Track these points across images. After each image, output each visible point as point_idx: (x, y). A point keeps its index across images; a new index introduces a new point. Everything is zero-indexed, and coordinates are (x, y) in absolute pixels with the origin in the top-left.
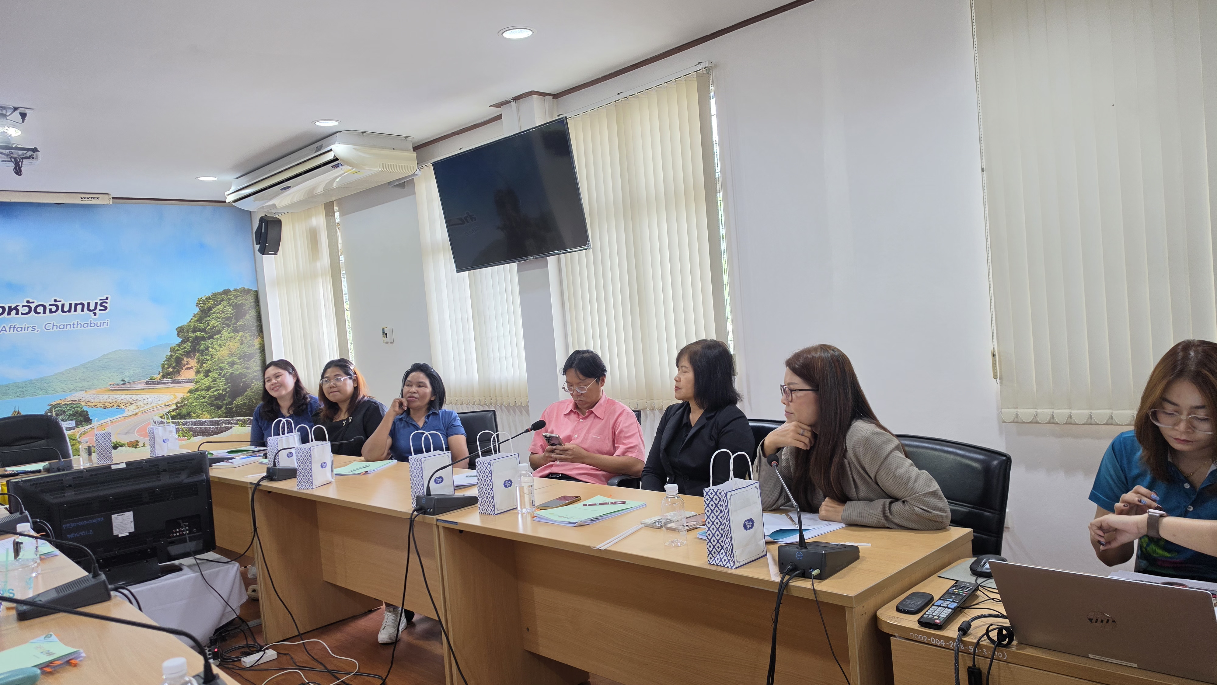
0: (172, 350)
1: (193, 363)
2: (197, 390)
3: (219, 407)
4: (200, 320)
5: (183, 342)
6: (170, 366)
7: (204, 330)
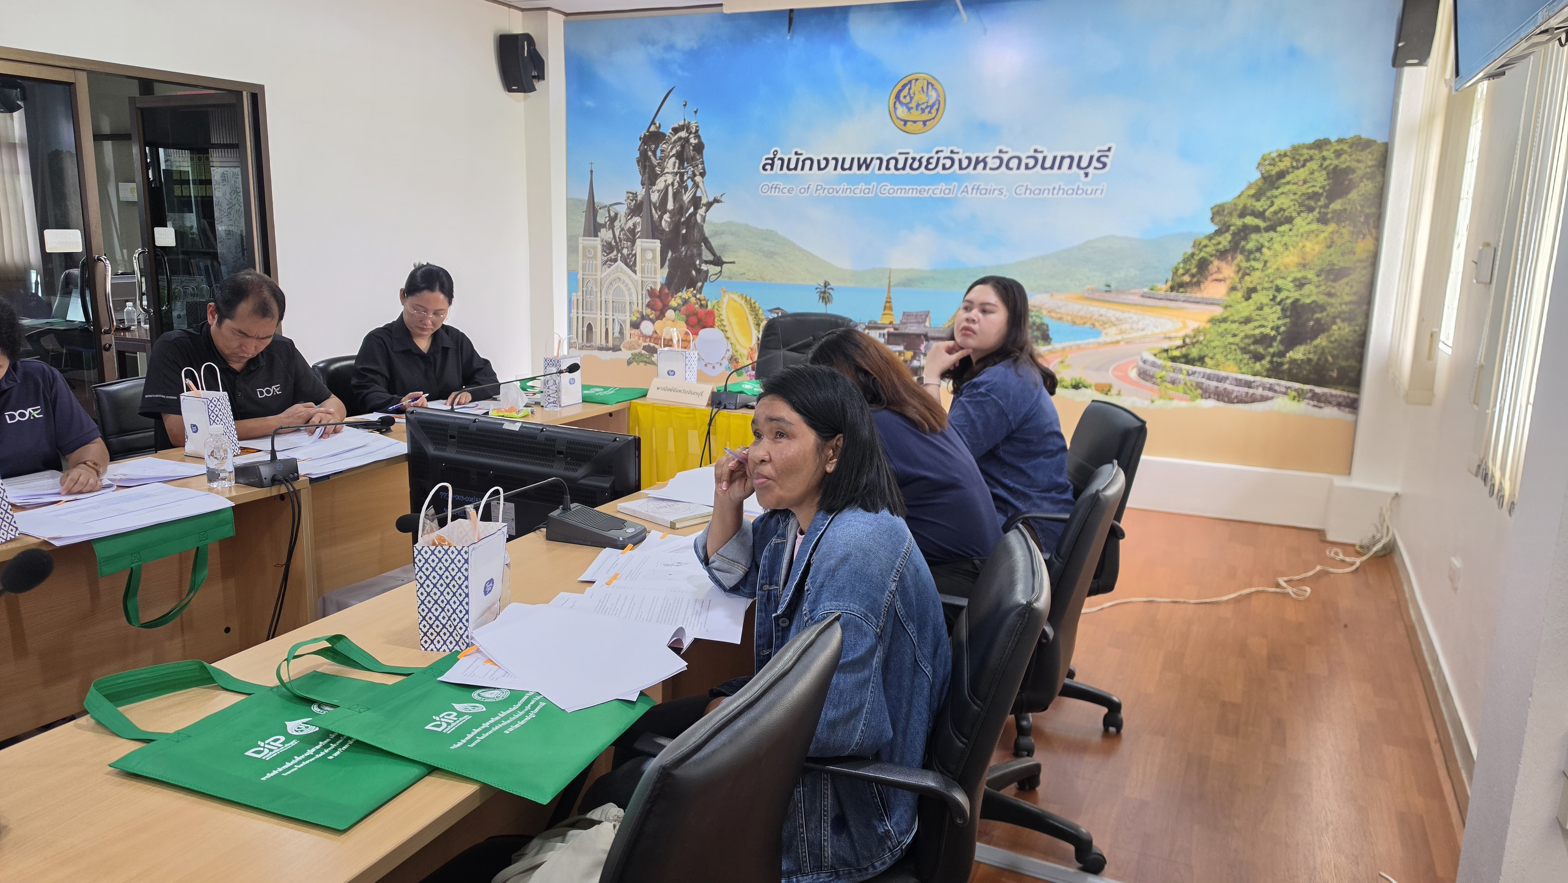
0: (1197, 245)
1: (1228, 271)
2: (1224, 320)
3: (1258, 357)
4: (1257, 196)
5: (1218, 233)
6: (1187, 272)
7: (1261, 215)
